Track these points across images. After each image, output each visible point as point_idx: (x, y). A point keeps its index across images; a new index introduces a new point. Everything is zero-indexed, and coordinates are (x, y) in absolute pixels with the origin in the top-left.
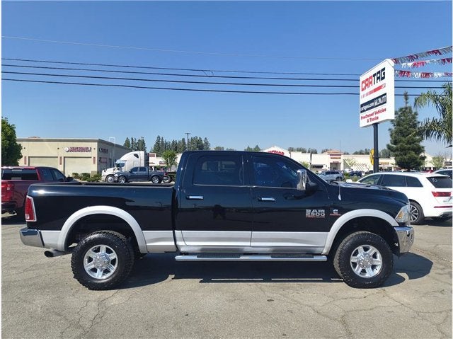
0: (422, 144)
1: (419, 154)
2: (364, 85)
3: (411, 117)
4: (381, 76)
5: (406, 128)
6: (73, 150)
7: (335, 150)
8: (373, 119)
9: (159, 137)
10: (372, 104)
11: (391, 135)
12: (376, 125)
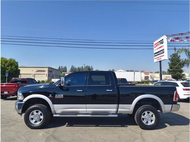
0: (182, 69)
1: (181, 73)
2: (155, 46)
3: (177, 58)
4: (162, 42)
5: (175, 62)
6: (38, 71)
7: (146, 71)
8: (159, 59)
9: (72, 66)
10: (159, 53)
11: (169, 65)
12: (160, 62)
